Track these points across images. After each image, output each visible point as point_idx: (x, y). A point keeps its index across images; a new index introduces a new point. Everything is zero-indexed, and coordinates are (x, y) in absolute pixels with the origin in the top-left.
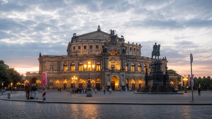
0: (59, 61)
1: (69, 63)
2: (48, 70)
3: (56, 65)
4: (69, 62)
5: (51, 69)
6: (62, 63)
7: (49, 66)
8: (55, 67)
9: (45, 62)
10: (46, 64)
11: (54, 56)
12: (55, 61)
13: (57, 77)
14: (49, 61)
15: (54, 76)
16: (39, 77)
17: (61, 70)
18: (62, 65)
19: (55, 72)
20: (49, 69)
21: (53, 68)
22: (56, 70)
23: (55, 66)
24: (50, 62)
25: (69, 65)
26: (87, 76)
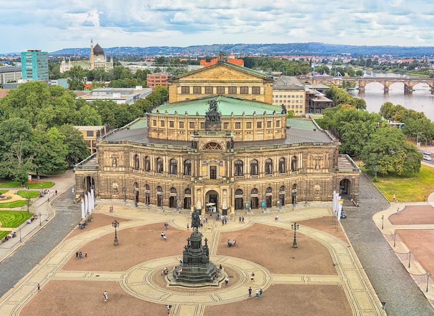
0: (126, 150)
1: (142, 156)
2: (109, 166)
3: (122, 158)
5: (114, 165)
6: (131, 153)
7: (111, 160)
8: (120, 161)
9: (104, 153)
10: (105, 156)
12: (120, 151)
13: (124, 178)
14: (110, 151)
15: (119, 177)
16: (96, 175)
17: (130, 166)
18: (131, 158)
19: (120, 169)
20: (111, 165)
21: (118, 163)
22: (122, 166)
23: (120, 158)
24: (112, 151)
25: (141, 160)
26: (169, 184)
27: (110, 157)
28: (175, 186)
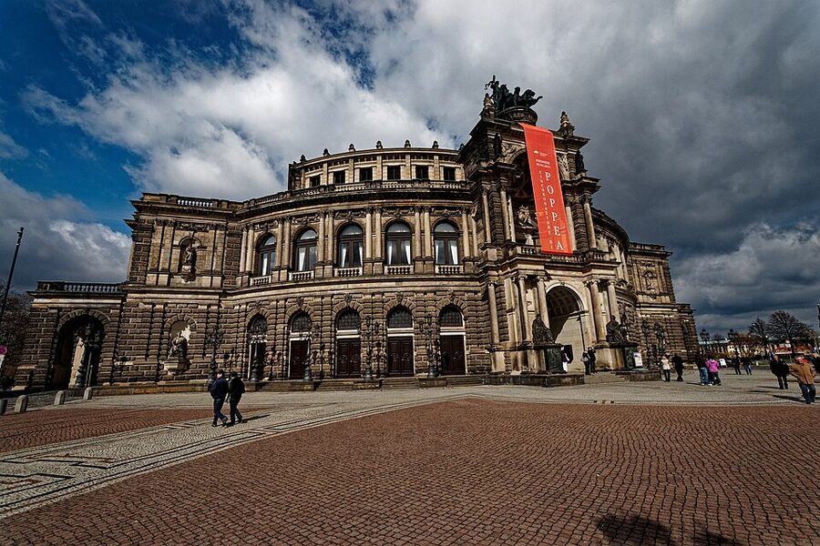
0: (232, 227)
1: (287, 230)
2: (166, 271)
3: (215, 248)
4: (283, 228)
5: (186, 269)
6: (250, 238)
7: (176, 252)
8: (209, 259)
9: (153, 231)
10: (156, 240)
11: (210, 201)
12: (214, 227)
13: (214, 308)
14: (176, 225)
15: (197, 306)
17: (241, 270)
18: (246, 248)
19: (206, 281)
20: (174, 267)
22: (211, 273)
23: (210, 250)
24: (186, 229)
25: (283, 242)
26: (384, 297)
27: (176, 243)
28: (407, 301)
